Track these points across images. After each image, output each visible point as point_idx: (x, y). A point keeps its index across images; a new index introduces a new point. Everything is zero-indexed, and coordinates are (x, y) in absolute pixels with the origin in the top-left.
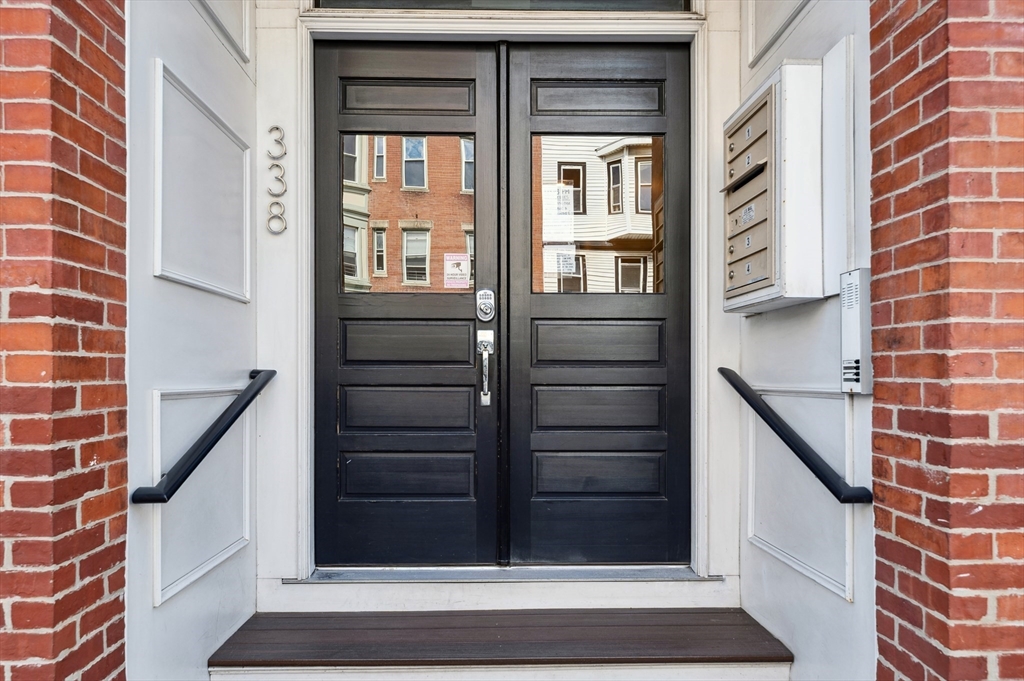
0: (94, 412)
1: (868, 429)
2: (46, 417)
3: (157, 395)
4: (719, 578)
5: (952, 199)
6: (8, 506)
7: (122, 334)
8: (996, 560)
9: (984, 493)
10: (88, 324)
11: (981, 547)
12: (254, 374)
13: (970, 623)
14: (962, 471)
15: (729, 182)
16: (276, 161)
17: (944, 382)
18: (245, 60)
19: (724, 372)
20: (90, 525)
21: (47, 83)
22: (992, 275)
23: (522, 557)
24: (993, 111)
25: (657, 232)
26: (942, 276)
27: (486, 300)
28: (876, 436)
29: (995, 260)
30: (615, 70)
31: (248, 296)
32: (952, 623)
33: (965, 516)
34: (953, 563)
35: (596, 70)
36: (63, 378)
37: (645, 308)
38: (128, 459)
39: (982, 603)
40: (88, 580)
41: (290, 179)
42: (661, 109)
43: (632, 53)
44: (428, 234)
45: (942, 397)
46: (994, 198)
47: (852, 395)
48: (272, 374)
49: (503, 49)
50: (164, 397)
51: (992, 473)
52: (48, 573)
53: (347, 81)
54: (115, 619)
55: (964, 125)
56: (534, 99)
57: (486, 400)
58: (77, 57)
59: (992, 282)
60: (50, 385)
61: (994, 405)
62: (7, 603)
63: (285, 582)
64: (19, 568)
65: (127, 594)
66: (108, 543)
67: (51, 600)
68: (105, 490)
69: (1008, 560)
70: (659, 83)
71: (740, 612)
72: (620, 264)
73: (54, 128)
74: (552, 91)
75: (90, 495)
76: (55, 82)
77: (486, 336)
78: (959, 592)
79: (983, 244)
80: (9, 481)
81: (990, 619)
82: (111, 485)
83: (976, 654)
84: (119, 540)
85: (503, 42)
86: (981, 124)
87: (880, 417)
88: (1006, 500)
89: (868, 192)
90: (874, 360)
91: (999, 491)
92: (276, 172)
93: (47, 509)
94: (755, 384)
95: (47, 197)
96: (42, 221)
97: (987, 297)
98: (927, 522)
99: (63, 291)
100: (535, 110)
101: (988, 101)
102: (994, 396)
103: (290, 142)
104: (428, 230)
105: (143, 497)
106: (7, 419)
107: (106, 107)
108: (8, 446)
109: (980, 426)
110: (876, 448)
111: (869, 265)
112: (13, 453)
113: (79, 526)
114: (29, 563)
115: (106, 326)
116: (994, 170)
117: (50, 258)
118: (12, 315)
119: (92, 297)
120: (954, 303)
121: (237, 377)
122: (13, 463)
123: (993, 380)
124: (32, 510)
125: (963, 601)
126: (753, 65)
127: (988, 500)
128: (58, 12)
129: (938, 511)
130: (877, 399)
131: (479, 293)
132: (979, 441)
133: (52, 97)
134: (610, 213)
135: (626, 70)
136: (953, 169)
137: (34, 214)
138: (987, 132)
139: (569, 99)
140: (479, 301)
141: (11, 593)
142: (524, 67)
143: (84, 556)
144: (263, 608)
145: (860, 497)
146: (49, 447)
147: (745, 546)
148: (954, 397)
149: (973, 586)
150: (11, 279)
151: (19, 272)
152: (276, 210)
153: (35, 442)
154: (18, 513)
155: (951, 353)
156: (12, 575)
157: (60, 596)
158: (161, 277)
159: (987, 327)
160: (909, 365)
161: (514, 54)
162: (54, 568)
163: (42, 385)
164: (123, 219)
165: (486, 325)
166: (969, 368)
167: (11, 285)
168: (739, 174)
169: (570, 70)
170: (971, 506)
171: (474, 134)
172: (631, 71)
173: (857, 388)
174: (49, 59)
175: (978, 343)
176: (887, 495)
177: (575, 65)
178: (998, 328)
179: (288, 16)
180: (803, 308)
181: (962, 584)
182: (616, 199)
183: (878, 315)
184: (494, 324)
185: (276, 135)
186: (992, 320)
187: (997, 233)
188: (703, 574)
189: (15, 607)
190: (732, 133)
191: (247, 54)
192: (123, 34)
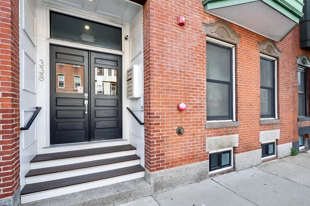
0: (16, 113)
1: (143, 115)
2: (10, 114)
3: (23, 111)
4: (127, 140)
5: (151, 87)
6: (1, 129)
7: (19, 100)
8: (155, 129)
9: (154, 121)
10: (15, 98)
11: (153, 128)
12: (37, 108)
13: (153, 137)
14: (152, 119)
15: (127, 79)
16: (41, 67)
17: (150, 109)
18: (35, 46)
19: (127, 108)
20: (16, 133)
21: (10, 57)
22: (155, 96)
23: (93, 140)
24: (155, 77)
25: (117, 82)
26: (150, 96)
27: (86, 95)
28: (144, 116)
29: (155, 94)
30: (109, 58)
31: (36, 93)
32: (151, 137)
33: (152, 124)
34: (151, 130)
35: (106, 58)
36: (13, 107)
37: (115, 97)
38: (20, 122)
39: (154, 134)
40: (15, 142)
41: (45, 70)
42: (117, 65)
43: (112, 56)
44: (64, 76)
45: (150, 110)
46: (155, 87)
47: (142, 111)
48: (41, 108)
49: (89, 52)
50: (25, 111)
51: (155, 119)
52: (10, 140)
53: (57, 53)
54: (18, 150)
55: (152, 78)
56: (95, 61)
57: (86, 113)
58: (14, 52)
59: (155, 97)
60: (11, 108)
61: (155, 111)
62: (1, 146)
63: (43, 148)
64: (4, 140)
65: (20, 146)
66: (17, 137)
67: (11, 145)
68: (17, 127)
69: (157, 129)
70: (117, 61)
71: (130, 145)
72: (111, 86)
73: (11, 65)
74: (99, 60)
75: (16, 128)
76: (12, 57)
77: (86, 102)
78: (152, 133)
79: (154, 92)
80: (2, 125)
81: (155, 136)
82: (18, 127)
83: (153, 140)
84: (19, 136)
85: (90, 51)
86: (153, 78)
87: (145, 113)
88: (157, 122)
89: (143, 84)
90: (144, 106)
91: (156, 121)
92: (41, 69)
93: (10, 129)
94: (132, 110)
95: (10, 77)
96: (9, 81)
97: (154, 99)
98: (149, 126)
99: (13, 93)
100: (95, 63)
101: (154, 76)
102: (155, 110)
103: (45, 63)
104: (64, 75)
105: (22, 129)
106: (1, 114)
107: (17, 60)
108: (1, 119)
109: (154, 114)
110: (144, 117)
111: (143, 94)
112: (3, 120)
113: (14, 133)
114: (6, 139)
115: (17, 99)
116: (155, 84)
117: (11, 87)
118: (2, 96)
119: (16, 94)
120: (151, 99)
121: (34, 108)
122: (2, 122)
123: (155, 108)
124: (7, 130)
125: (152, 134)
126: (131, 61)
127: (154, 122)
128: (12, 46)
129: (150, 124)
130: (144, 111)
131: (85, 94)
132: (154, 115)
133: (11, 60)
134: (109, 75)
135: (111, 59)
136: (151, 83)
137: (7, 79)
138: (154, 79)
139: (102, 62)
140: (85, 95)
141: (2, 144)
142: (93, 56)
143: (15, 138)
144: (38, 154)
145: (143, 124)
146: (11, 119)
147: (130, 134)
148: (151, 110)
149: (153, 133)
150: (2, 90)
151: (4, 89)
152: (41, 76)
153: (8, 118)
154: (4, 130)
155: (151, 105)
156: (2, 141)
157: (12, 144)
158: (24, 90)
159: (154, 102)
160: (147, 106)
161: (91, 53)
162: (11, 139)
163: (9, 108)
164: (19, 80)
165: (86, 100)
166: (152, 107)
167: (2, 91)
168: (129, 79)
169: (102, 57)
170: (153, 123)
171: (84, 66)
172: (112, 59)
173: (142, 110)
174: (11, 54)
175: (153, 104)
176: (145, 123)
177: (103, 56)
178: (156, 102)
179: (45, 39)
180: (137, 99)
181: (152, 132)
182: (110, 73)
183: (144, 100)
184: (88, 99)
185: (41, 61)
186: (155, 101)
187: (155, 91)
188: (124, 139)
189: (3, 146)
190: (128, 72)
191: (36, 46)
192: (19, 47)
